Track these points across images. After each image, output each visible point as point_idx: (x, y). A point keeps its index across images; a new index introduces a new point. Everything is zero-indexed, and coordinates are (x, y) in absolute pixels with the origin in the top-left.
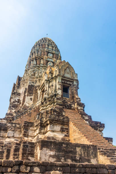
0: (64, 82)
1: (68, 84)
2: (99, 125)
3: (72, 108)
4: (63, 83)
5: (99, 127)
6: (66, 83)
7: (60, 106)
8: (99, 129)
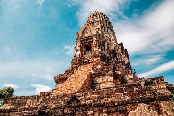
0: (85, 42)
1: (88, 42)
2: (105, 69)
3: (91, 62)
4: (83, 43)
5: (107, 72)
6: (87, 42)
7: (76, 65)
8: (106, 74)
